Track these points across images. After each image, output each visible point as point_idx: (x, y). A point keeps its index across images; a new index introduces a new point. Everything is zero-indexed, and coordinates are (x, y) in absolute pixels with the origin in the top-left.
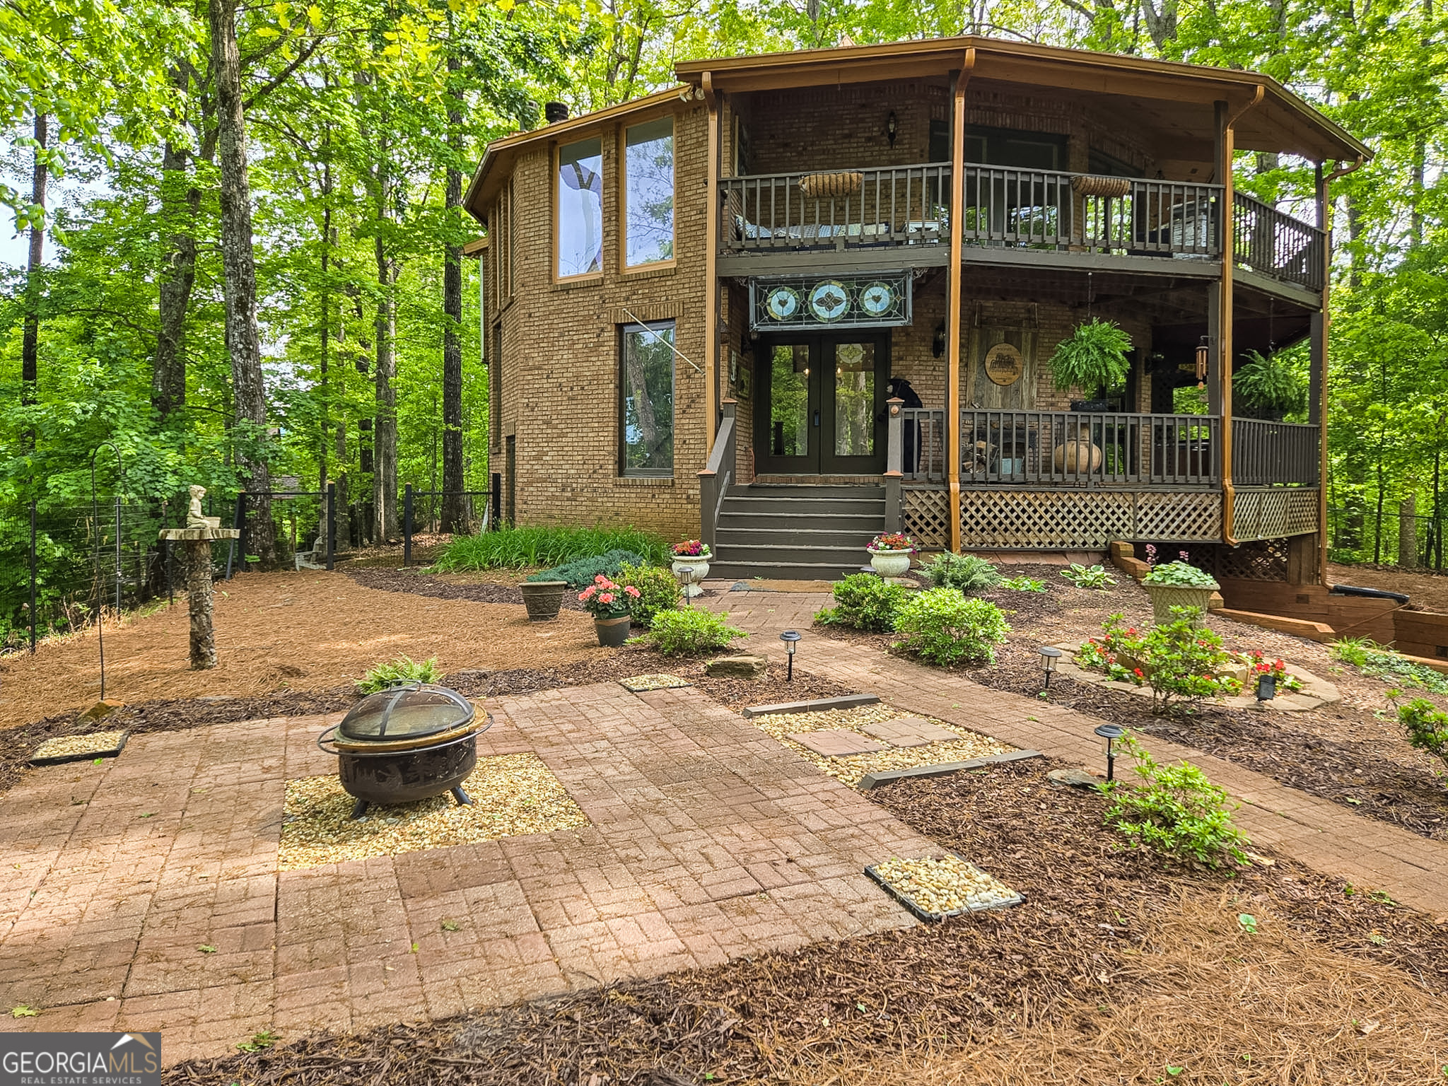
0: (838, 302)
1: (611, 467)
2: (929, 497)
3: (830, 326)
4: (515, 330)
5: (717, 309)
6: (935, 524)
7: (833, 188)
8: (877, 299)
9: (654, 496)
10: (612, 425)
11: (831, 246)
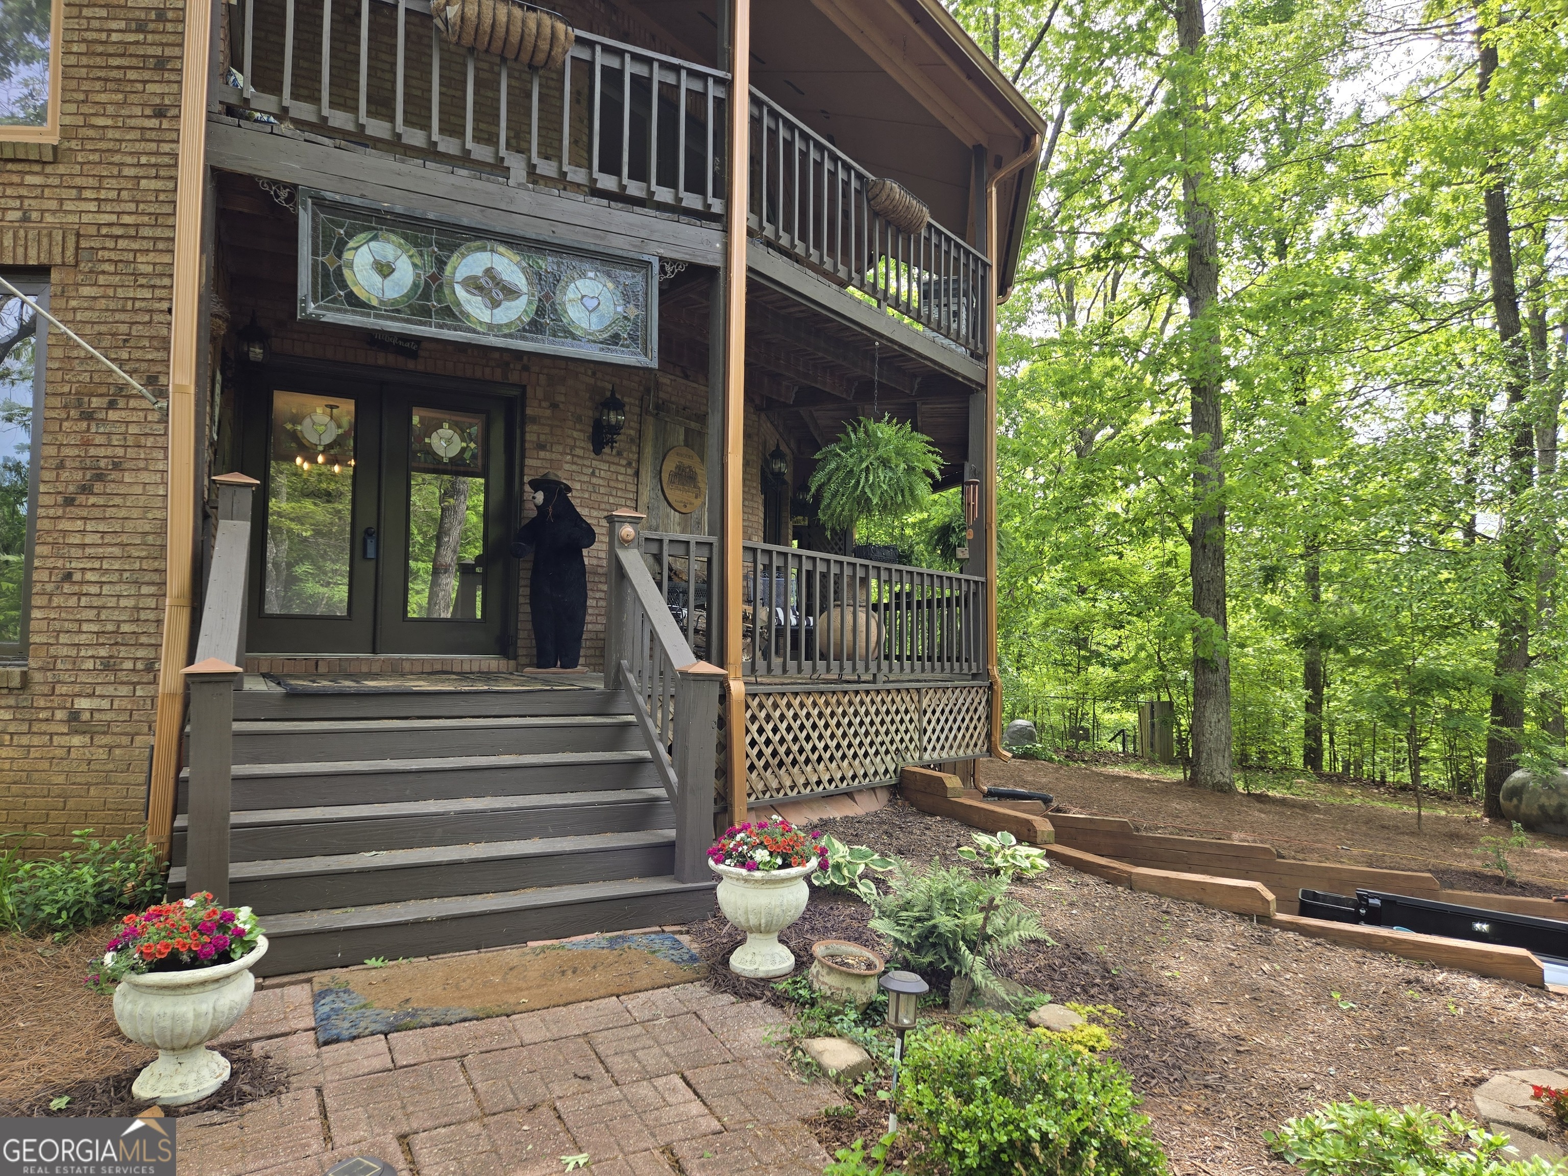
0: (511, 292)
3: (493, 341)
8: (590, 303)
11: (499, 168)
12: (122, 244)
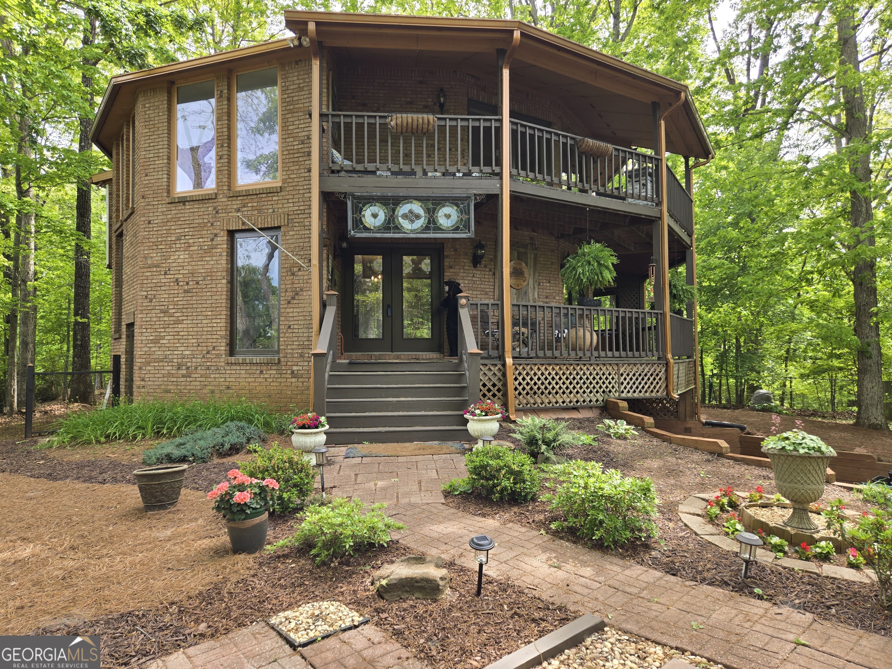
0: (418, 217)
1: (223, 348)
2: (490, 369)
3: (412, 236)
4: (135, 235)
5: (320, 218)
6: (494, 390)
7: (415, 126)
8: (448, 216)
9: (261, 372)
10: (224, 313)
11: (413, 173)
12: (300, 216)
